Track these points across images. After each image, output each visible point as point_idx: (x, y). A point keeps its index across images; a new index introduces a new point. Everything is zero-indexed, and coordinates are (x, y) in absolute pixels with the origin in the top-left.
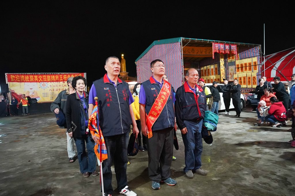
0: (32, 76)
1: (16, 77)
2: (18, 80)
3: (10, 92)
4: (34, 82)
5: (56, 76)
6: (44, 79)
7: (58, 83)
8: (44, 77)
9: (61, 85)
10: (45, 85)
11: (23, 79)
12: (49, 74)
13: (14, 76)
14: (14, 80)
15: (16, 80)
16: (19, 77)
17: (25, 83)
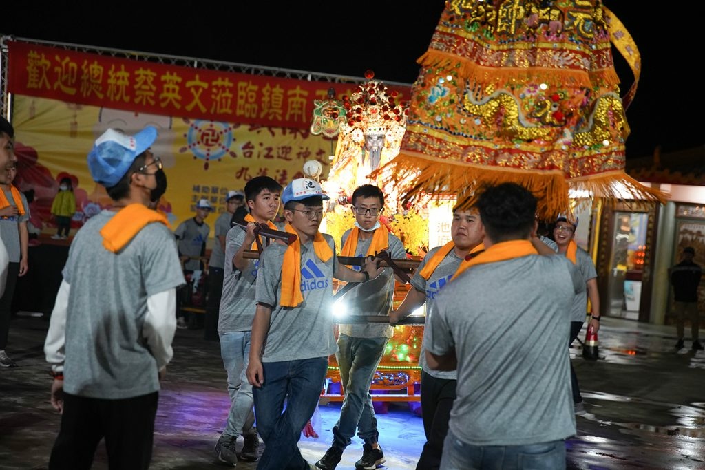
0: (149, 72)
1: (55, 64)
2: (65, 83)
4: (155, 110)
5: (290, 92)
6: (218, 98)
7: (295, 137)
8: (221, 91)
9: (310, 153)
10: (218, 137)
11: (93, 84)
12: (253, 72)
13: (46, 58)
14: (44, 84)
15: (55, 87)
16: (73, 68)
17: (100, 114)
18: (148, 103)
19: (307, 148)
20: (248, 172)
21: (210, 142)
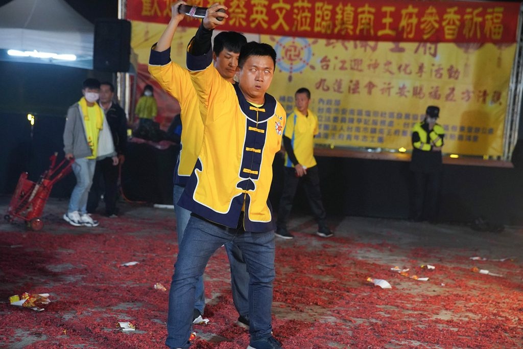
4: (247, 30)
5: (360, 10)
6: (299, 18)
7: (365, 50)
8: (301, 11)
9: (378, 64)
14: (156, 12)
15: (165, 14)
18: (240, 23)
19: (376, 60)
20: (326, 83)
21: (293, 57)
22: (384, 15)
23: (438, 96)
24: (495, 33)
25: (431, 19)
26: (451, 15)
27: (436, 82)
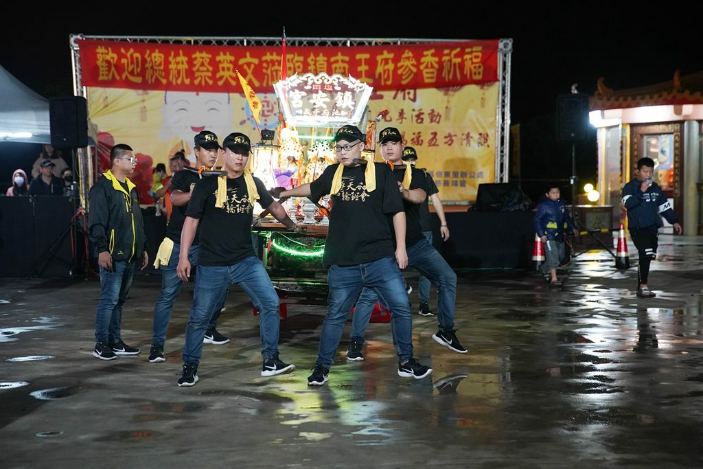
0: (205, 55)
1: (121, 56)
2: (132, 73)
3: (93, 142)
4: (214, 88)
5: (333, 59)
6: (269, 72)
8: (270, 65)
10: (273, 107)
11: (156, 70)
12: (297, 44)
13: (113, 52)
14: (113, 75)
15: (124, 77)
16: (137, 58)
17: (165, 97)
18: (206, 81)
21: (266, 113)
22: (359, 63)
23: (420, 142)
24: (475, 74)
25: (408, 63)
26: (429, 58)
27: (418, 128)
